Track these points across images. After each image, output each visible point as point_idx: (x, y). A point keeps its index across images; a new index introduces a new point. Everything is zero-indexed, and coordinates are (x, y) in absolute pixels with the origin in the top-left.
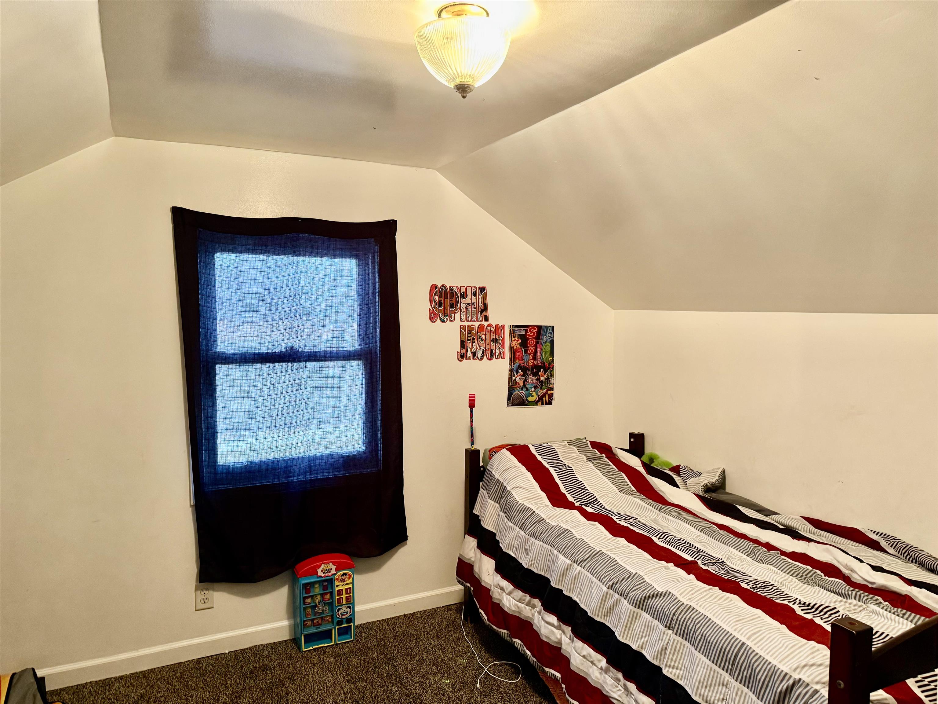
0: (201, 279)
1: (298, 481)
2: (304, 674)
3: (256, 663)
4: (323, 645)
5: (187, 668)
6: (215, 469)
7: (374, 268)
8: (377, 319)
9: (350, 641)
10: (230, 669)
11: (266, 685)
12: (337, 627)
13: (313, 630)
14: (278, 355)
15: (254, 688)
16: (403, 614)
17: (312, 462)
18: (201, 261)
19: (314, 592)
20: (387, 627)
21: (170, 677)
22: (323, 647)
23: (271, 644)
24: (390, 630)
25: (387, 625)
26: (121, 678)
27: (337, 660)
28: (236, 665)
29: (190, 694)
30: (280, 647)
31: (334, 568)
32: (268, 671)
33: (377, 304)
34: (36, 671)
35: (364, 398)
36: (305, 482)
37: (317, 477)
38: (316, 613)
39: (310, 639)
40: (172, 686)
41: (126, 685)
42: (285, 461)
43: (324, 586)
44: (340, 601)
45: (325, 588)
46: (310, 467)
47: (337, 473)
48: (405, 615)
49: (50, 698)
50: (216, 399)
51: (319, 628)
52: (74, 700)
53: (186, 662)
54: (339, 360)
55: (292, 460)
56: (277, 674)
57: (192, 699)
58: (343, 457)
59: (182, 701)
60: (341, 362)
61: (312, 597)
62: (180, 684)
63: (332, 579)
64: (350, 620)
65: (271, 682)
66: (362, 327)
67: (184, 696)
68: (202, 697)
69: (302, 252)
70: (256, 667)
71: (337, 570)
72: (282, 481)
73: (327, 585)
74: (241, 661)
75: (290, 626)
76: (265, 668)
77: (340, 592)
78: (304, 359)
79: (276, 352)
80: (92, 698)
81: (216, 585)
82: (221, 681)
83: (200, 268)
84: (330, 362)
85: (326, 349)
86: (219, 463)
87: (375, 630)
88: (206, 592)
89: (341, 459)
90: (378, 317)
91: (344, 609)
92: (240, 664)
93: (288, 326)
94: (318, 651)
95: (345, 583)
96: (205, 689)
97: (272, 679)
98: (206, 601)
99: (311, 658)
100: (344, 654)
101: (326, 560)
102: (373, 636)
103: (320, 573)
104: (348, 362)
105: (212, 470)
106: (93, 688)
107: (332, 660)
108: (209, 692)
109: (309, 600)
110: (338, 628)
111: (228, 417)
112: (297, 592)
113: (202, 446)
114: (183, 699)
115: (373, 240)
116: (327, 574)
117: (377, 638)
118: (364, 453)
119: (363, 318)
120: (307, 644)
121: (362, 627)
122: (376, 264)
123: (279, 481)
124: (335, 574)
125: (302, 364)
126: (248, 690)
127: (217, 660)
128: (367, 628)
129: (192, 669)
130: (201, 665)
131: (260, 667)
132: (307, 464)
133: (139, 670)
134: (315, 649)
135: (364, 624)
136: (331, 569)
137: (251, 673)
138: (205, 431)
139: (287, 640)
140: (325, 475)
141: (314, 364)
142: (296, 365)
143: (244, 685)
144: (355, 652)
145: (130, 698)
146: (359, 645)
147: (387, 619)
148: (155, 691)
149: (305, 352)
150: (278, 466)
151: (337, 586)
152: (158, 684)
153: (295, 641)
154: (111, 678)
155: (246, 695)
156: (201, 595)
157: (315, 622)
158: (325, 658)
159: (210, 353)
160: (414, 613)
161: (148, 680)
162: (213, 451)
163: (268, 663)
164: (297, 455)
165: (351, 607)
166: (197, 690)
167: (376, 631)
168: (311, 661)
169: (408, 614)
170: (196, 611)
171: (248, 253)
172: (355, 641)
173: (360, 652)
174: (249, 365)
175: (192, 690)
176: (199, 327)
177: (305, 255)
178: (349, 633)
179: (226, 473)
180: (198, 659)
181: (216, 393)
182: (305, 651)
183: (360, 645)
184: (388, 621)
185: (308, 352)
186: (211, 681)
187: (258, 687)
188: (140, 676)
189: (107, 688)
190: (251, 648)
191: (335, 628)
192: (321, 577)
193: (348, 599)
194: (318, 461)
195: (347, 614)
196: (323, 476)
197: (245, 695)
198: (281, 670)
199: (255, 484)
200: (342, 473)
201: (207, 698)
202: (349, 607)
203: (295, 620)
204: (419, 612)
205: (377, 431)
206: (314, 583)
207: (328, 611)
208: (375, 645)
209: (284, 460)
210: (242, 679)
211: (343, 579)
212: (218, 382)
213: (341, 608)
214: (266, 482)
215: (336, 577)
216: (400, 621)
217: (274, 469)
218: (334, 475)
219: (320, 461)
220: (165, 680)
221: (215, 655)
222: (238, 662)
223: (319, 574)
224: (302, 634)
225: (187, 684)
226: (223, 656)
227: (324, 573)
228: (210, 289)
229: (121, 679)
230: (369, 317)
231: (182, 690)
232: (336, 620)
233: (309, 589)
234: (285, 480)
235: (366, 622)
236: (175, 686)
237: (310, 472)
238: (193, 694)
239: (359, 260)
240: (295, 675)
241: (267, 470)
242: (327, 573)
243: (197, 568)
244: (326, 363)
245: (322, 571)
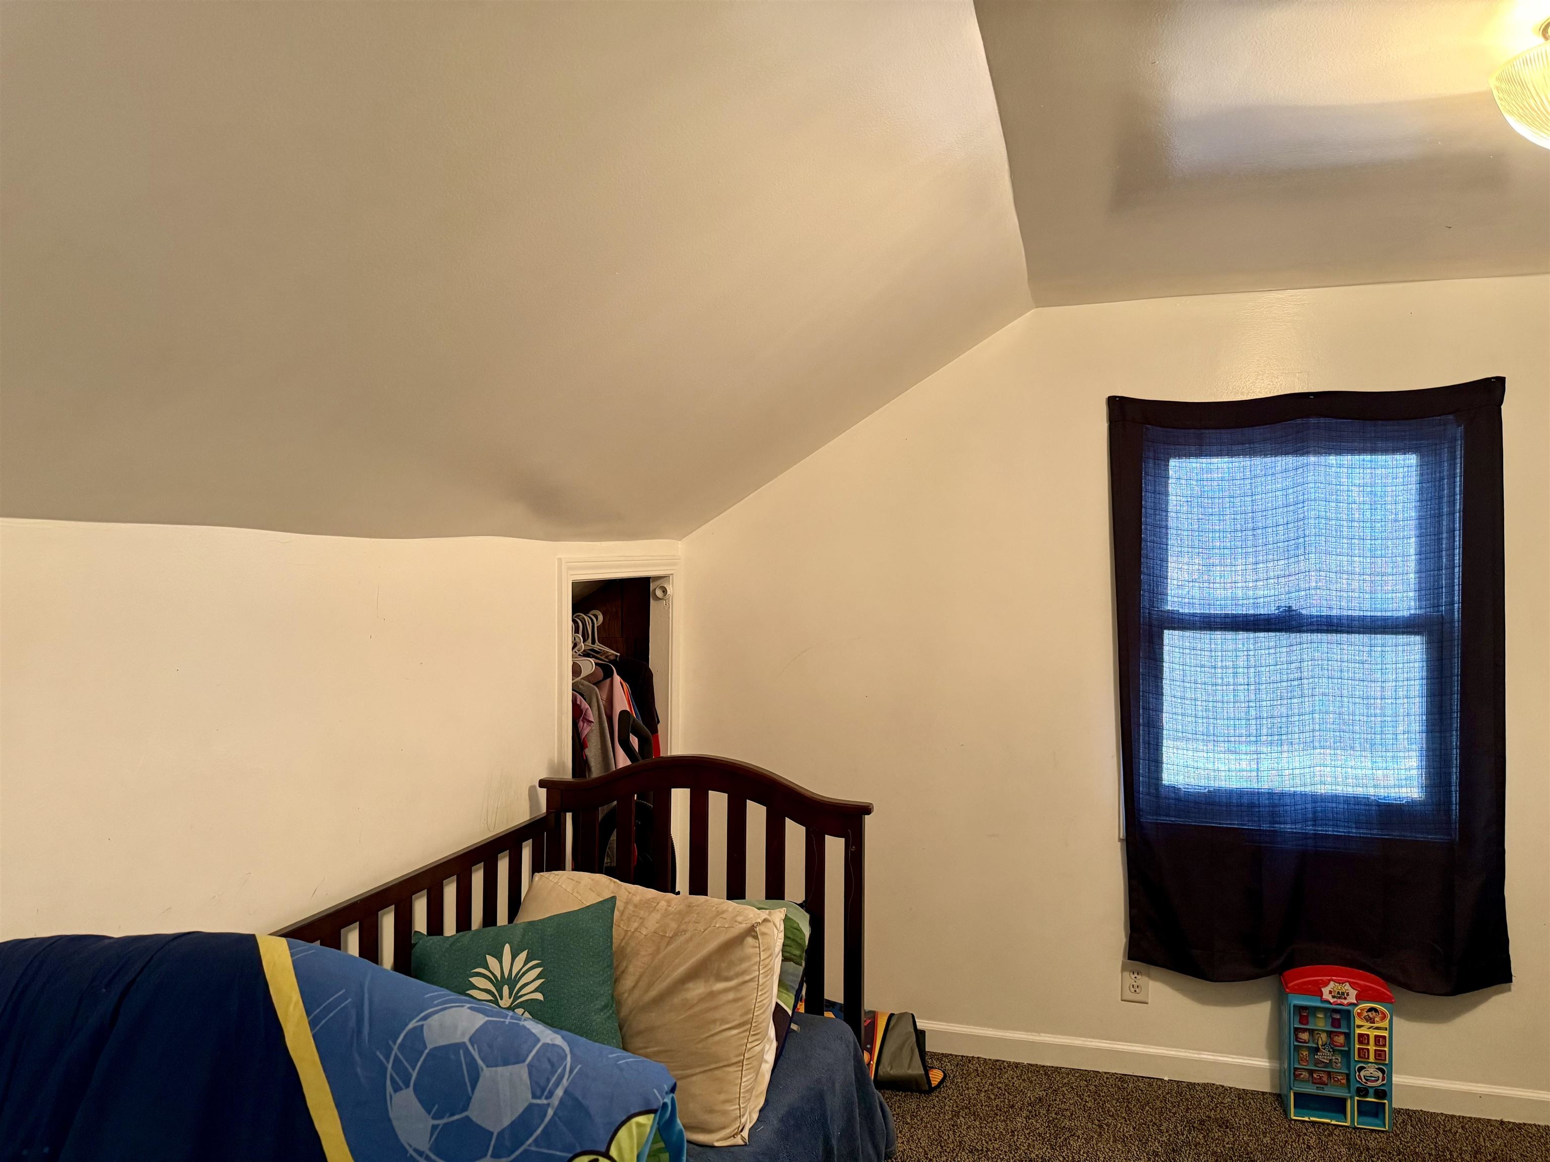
0: (1146, 501)
1: (1292, 833)
2: (1289, 1155)
3: (1211, 1110)
4: (1328, 1121)
5: (1105, 1083)
6: (1157, 789)
7: (1453, 466)
8: (1457, 561)
9: (1383, 1132)
10: (1169, 1105)
11: (1222, 1149)
12: (1356, 1098)
13: (1311, 1089)
14: (1264, 620)
15: (1202, 1147)
16: (1499, 1119)
17: (1319, 804)
18: (1147, 474)
19: (1316, 1025)
20: (1460, 1130)
21: (1081, 1087)
22: (1328, 1124)
23: (1239, 1090)
24: (1467, 1138)
25: (1462, 1127)
26: (1017, 1065)
27: (1352, 1154)
28: (1179, 1102)
29: (1106, 1122)
30: (1252, 1099)
31: (1353, 993)
32: (1228, 1130)
33: (1457, 533)
34: (917, 1020)
35: (1425, 704)
36: (1305, 836)
37: (1328, 831)
38: (1317, 1062)
39: (1303, 1101)
40: (1082, 1100)
41: (1021, 1078)
42: (1271, 794)
43: (1334, 1020)
44: (1363, 1053)
45: (1336, 1023)
46: (1315, 812)
47: (1365, 831)
48: (1502, 1123)
49: (930, 1061)
50: (1162, 683)
51: (1323, 1089)
52: (958, 1074)
53: (1105, 1073)
54: (1376, 633)
55: (1282, 795)
56: (1243, 1139)
57: (1108, 1129)
58: (1379, 805)
59: (1094, 1126)
60: (1379, 636)
61: (1311, 1032)
62: (1093, 1101)
63: (1349, 1012)
64: (1382, 1094)
65: (1232, 1148)
66: (1423, 575)
67: (1098, 1120)
68: (1123, 1131)
69: (1311, 449)
70: (1210, 1117)
71: (1358, 997)
72: (1265, 827)
73: (1339, 1020)
74: (1186, 1099)
75: (1272, 1071)
76: (1224, 1124)
77: (1363, 1038)
78: (1309, 627)
79: (1261, 615)
80: (978, 1079)
81: (1154, 970)
82: (1153, 1118)
83: (1145, 483)
84: (1357, 635)
85: (1350, 613)
86: (1164, 782)
87: (1434, 1127)
88: (1139, 977)
89: (1374, 808)
90: (1457, 558)
91: (1371, 1071)
92: (1185, 1104)
93: (1282, 573)
94: (1319, 1128)
95: (1375, 1025)
96: (1128, 1122)
97: (1234, 1145)
98: (1137, 990)
99: (1305, 1134)
100: (1368, 1149)
101: (1340, 977)
102: (1429, 1137)
103: (1326, 995)
104: (1394, 636)
105: (1153, 791)
106: (980, 1067)
107: (1344, 1150)
108: (1134, 1128)
109: (1305, 1036)
110: (1358, 1101)
111: (1180, 711)
112: (1285, 1015)
113: (1139, 752)
114: (1095, 1125)
115: (1451, 417)
116: (1339, 1001)
117: (1436, 1143)
118: (1422, 803)
119: (1426, 559)
120: (1300, 1111)
121: (1408, 1115)
122: (1458, 461)
123: (1260, 826)
124: (1355, 1005)
125: (1306, 637)
126: (1193, 1147)
127: (1150, 1085)
128: (1420, 1120)
129: (1112, 1086)
130: (1126, 1085)
131: (1217, 1119)
132: (1309, 806)
133: (1040, 1062)
134: (1314, 1123)
135: (1414, 1112)
136: (1348, 995)
137: (1200, 1124)
138: (1144, 731)
139: (1267, 1093)
140: (1341, 831)
141: (1324, 637)
142: (1294, 637)
143: (1187, 1137)
144: (1390, 1153)
145: (1025, 1097)
146: (1398, 1143)
147: (1463, 1117)
148: (1058, 1099)
149: (1311, 617)
150: (1259, 801)
151: (1359, 1027)
152: (1063, 1091)
153: (1280, 1098)
154: (1004, 1061)
155: (1189, 1153)
156: (1130, 978)
157: (1315, 1076)
158: (1330, 1143)
159: (1155, 612)
160: (1525, 1124)
161: (1051, 1080)
162: (1156, 762)
163: (1230, 1117)
164: (1292, 789)
165: (1386, 1069)
166: (1116, 1119)
167: (1436, 1130)
168: (1303, 1139)
169: (1509, 1123)
170: (1122, 1000)
171: (1221, 456)
172: (1391, 1134)
173: (1398, 1155)
174: (1216, 633)
175: (1110, 1116)
176: (1140, 572)
177: (1317, 453)
178: (1381, 1115)
179: (1175, 799)
180: (1123, 1075)
181: (1162, 674)
182: (1296, 1120)
183: (1401, 1144)
184: (1465, 1122)
185: (1317, 616)
186: (1138, 1112)
187: (1210, 1148)
188: (1041, 1072)
189: (998, 1073)
190: (1205, 1086)
191: (1352, 1098)
192: (1328, 1002)
193: (1379, 1055)
194: (1330, 805)
195: (1377, 1080)
196: (1337, 832)
197: (1188, 1151)
198: (1250, 1136)
199: (1220, 824)
200: (1375, 832)
201: (1130, 1135)
202: (1383, 1071)
203: (1280, 1064)
204: (1535, 1125)
205: (1450, 767)
206: (1316, 1009)
207: (1339, 1064)
208: (1430, 1155)
209: (1269, 793)
210: (1186, 1126)
211: (1371, 1019)
212: (1166, 657)
213: (1365, 1068)
214: (1238, 824)
215: (1357, 1010)
216: (1490, 1129)
217: (1251, 805)
218: (1360, 833)
219: (1334, 805)
220: (1072, 1087)
221: (1148, 1078)
222: (1181, 1100)
223: (1324, 997)
224: (1291, 1089)
225: (1103, 1104)
226: (1159, 1083)
227: (1334, 997)
228: (1159, 515)
229: (1016, 1067)
230: (1440, 557)
231: (1095, 1110)
232: (1354, 1086)
233: (1307, 1017)
234: (1270, 827)
235: (1419, 1109)
236: (1086, 1102)
237: (1315, 821)
238: (1110, 1122)
239: (1422, 456)
240: (1273, 1152)
241: (1240, 805)
242: (1340, 998)
243: (1126, 937)
244: (1349, 636)
245: (1330, 992)
